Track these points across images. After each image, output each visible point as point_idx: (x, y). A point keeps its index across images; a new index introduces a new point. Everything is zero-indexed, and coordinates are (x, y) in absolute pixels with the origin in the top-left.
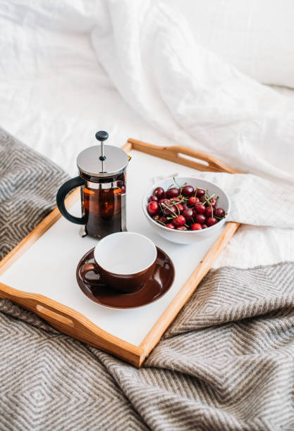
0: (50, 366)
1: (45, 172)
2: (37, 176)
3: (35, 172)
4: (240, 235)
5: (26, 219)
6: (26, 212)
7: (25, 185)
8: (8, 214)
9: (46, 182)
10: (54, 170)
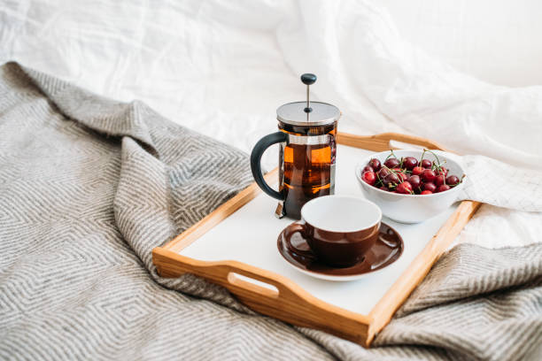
0: (247, 343)
1: (229, 157)
2: (219, 161)
3: (216, 157)
4: (477, 221)
5: (206, 204)
6: (206, 197)
7: (204, 171)
8: (183, 198)
9: (230, 169)
10: (240, 156)
